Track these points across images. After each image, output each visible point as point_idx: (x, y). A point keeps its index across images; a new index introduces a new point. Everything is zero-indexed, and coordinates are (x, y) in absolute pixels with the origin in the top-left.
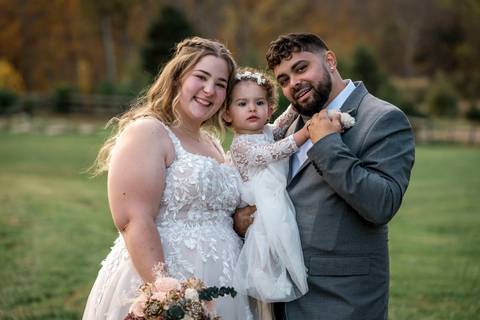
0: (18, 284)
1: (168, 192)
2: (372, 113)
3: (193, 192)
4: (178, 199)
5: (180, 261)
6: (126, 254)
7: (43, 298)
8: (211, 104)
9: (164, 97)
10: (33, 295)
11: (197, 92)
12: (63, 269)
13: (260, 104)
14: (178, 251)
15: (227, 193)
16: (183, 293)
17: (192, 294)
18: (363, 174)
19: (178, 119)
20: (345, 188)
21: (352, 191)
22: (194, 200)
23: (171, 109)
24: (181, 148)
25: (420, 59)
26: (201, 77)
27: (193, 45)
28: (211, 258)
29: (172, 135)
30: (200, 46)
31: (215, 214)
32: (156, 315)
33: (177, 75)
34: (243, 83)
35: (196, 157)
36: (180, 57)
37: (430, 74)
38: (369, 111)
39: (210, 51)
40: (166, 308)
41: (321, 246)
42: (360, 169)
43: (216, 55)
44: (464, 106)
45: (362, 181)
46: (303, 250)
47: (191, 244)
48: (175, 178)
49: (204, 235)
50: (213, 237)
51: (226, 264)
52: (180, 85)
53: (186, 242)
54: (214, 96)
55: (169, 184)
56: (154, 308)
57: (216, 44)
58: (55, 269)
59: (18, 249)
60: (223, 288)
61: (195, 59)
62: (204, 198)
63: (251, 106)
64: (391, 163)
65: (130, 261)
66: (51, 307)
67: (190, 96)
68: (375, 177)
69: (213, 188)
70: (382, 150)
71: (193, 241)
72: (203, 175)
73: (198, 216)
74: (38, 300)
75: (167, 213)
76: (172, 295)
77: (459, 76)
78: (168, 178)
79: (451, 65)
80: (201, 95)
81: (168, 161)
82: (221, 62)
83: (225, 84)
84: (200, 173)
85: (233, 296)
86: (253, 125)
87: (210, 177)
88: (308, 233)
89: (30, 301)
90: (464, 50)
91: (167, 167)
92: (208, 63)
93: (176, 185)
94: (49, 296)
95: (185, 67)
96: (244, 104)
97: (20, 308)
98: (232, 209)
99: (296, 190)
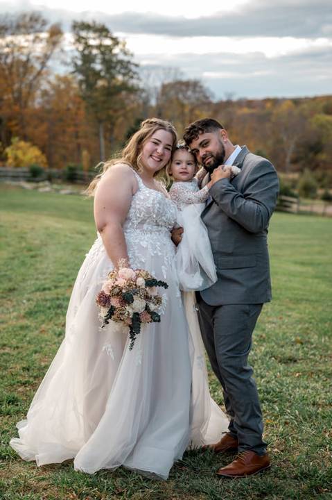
0: (37, 279)
1: (132, 210)
2: (251, 164)
3: (148, 211)
4: (138, 215)
5: (136, 254)
6: (103, 248)
7: (53, 288)
8: (161, 160)
9: (132, 154)
10: (47, 286)
11: (153, 152)
12: (66, 272)
13: (189, 164)
14: (136, 248)
15: (168, 215)
16: (135, 281)
17: (141, 282)
18: (242, 202)
19: (141, 169)
20: (231, 211)
21: (235, 213)
22: (148, 217)
23: (136, 162)
24: (142, 185)
25: (294, 161)
26: (156, 143)
27: (151, 123)
28: (157, 254)
29: (137, 176)
30: (156, 123)
31: (160, 228)
32: (118, 295)
33: (140, 141)
34: (180, 150)
35: (152, 190)
36: (144, 129)
37: (301, 171)
38: (249, 163)
39: (162, 127)
40: (124, 291)
41: (224, 250)
42: (240, 199)
43: (165, 129)
44: (320, 192)
45: (241, 206)
46: (213, 253)
47: (144, 244)
48: (137, 202)
49: (152, 239)
50: (159, 241)
51: (165, 258)
52: (142, 148)
53: (141, 243)
54: (163, 155)
55: (133, 206)
56: (116, 290)
57: (166, 123)
58: (61, 271)
59: (38, 259)
60: (160, 282)
61: (152, 132)
62: (154, 216)
63: (184, 165)
64: (262, 193)
65: (105, 252)
66: (58, 294)
67: (148, 155)
68: (250, 203)
69: (161, 212)
70: (255, 186)
71: (145, 243)
72: (156, 202)
73: (150, 228)
74: (49, 289)
75: (130, 224)
76: (128, 284)
77: (319, 173)
78: (133, 202)
79: (314, 167)
80: (155, 154)
81: (133, 191)
82: (168, 134)
83: (171, 148)
84: (153, 200)
85: (166, 288)
86: (184, 177)
87: (160, 204)
88: (216, 243)
89: (44, 289)
90: (323, 157)
91: (133, 195)
92: (160, 134)
93: (138, 207)
94: (56, 287)
95: (146, 136)
96: (178, 164)
97: (38, 293)
98: (171, 227)
99: (206, 217)
